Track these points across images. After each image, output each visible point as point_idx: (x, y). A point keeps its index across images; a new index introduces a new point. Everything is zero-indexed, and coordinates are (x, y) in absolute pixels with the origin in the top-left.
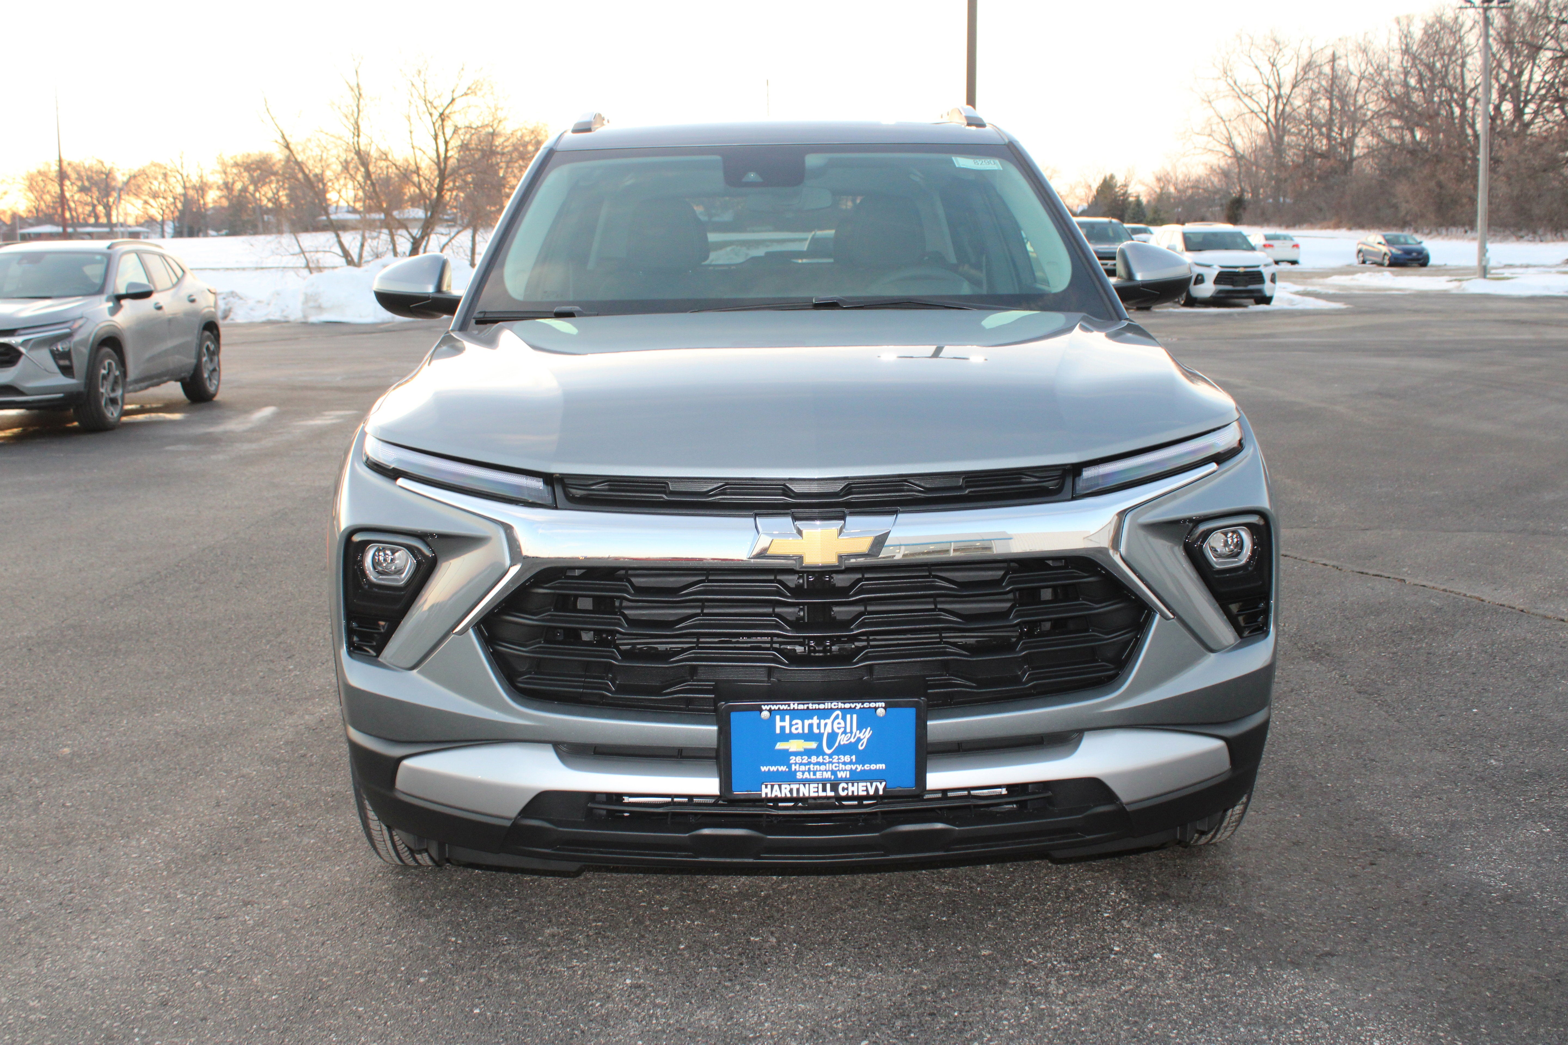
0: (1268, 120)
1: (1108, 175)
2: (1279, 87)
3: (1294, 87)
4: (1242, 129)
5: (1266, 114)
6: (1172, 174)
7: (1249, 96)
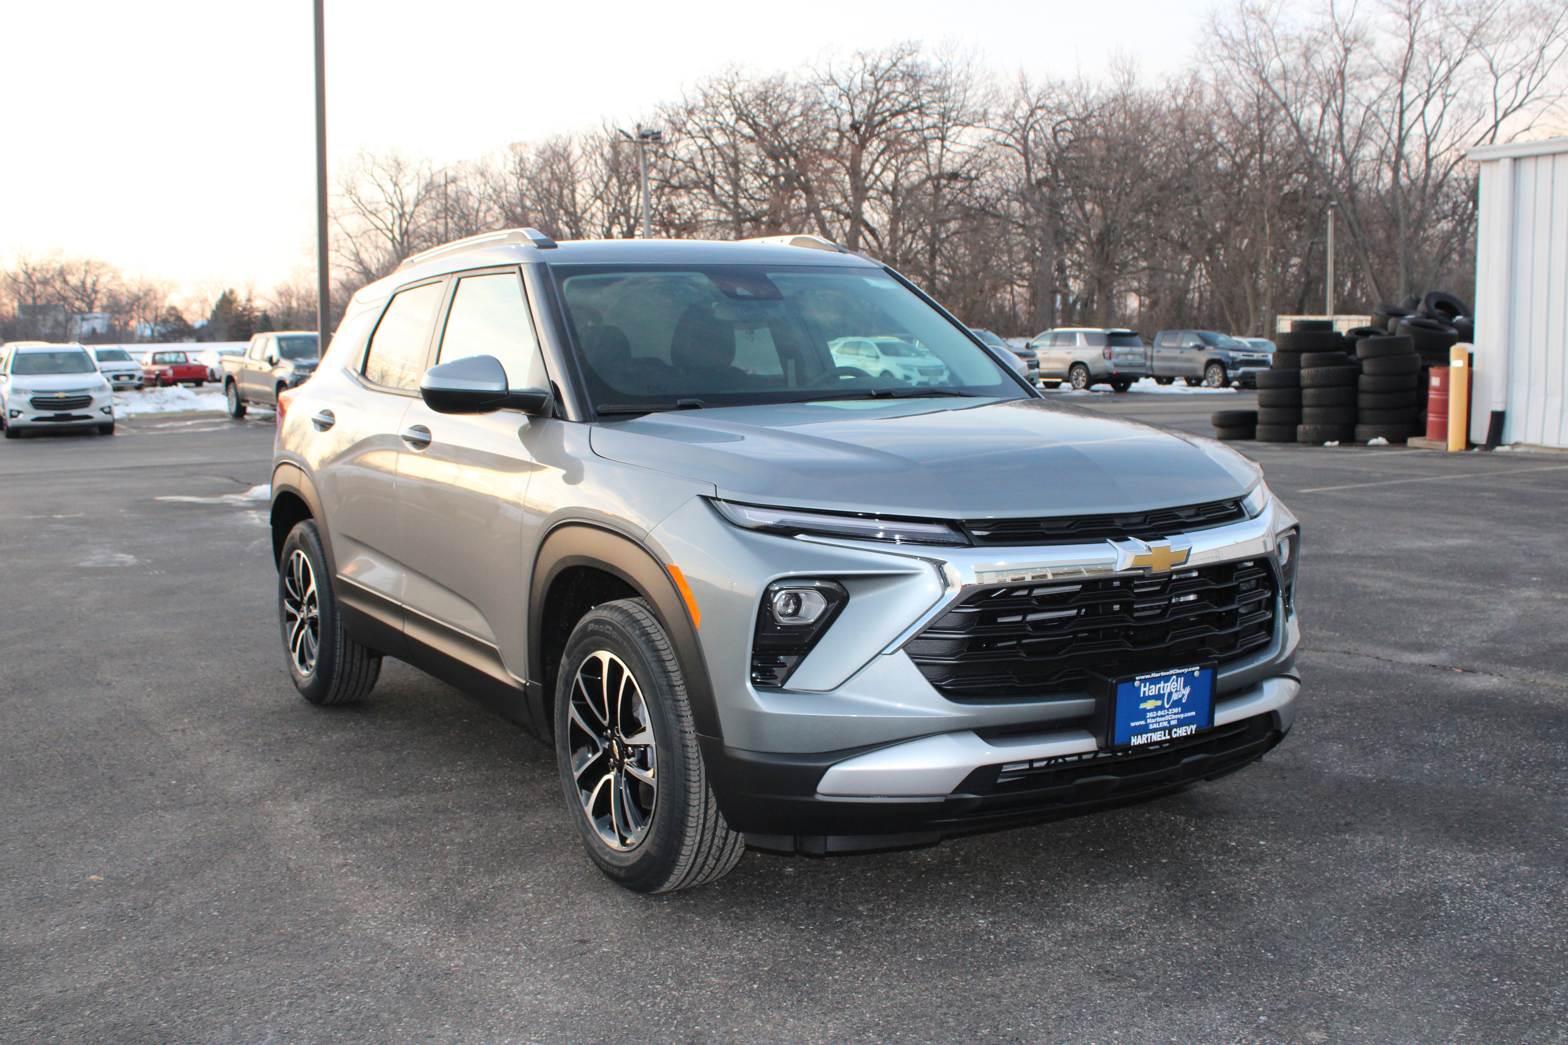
0: (394, 238)
1: (227, 291)
2: (402, 207)
3: (417, 205)
4: (368, 245)
5: (392, 231)
6: (294, 289)
7: (374, 213)
